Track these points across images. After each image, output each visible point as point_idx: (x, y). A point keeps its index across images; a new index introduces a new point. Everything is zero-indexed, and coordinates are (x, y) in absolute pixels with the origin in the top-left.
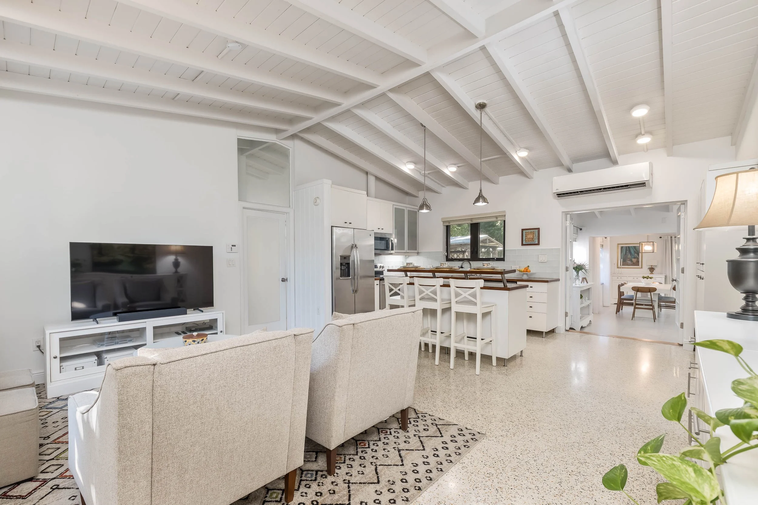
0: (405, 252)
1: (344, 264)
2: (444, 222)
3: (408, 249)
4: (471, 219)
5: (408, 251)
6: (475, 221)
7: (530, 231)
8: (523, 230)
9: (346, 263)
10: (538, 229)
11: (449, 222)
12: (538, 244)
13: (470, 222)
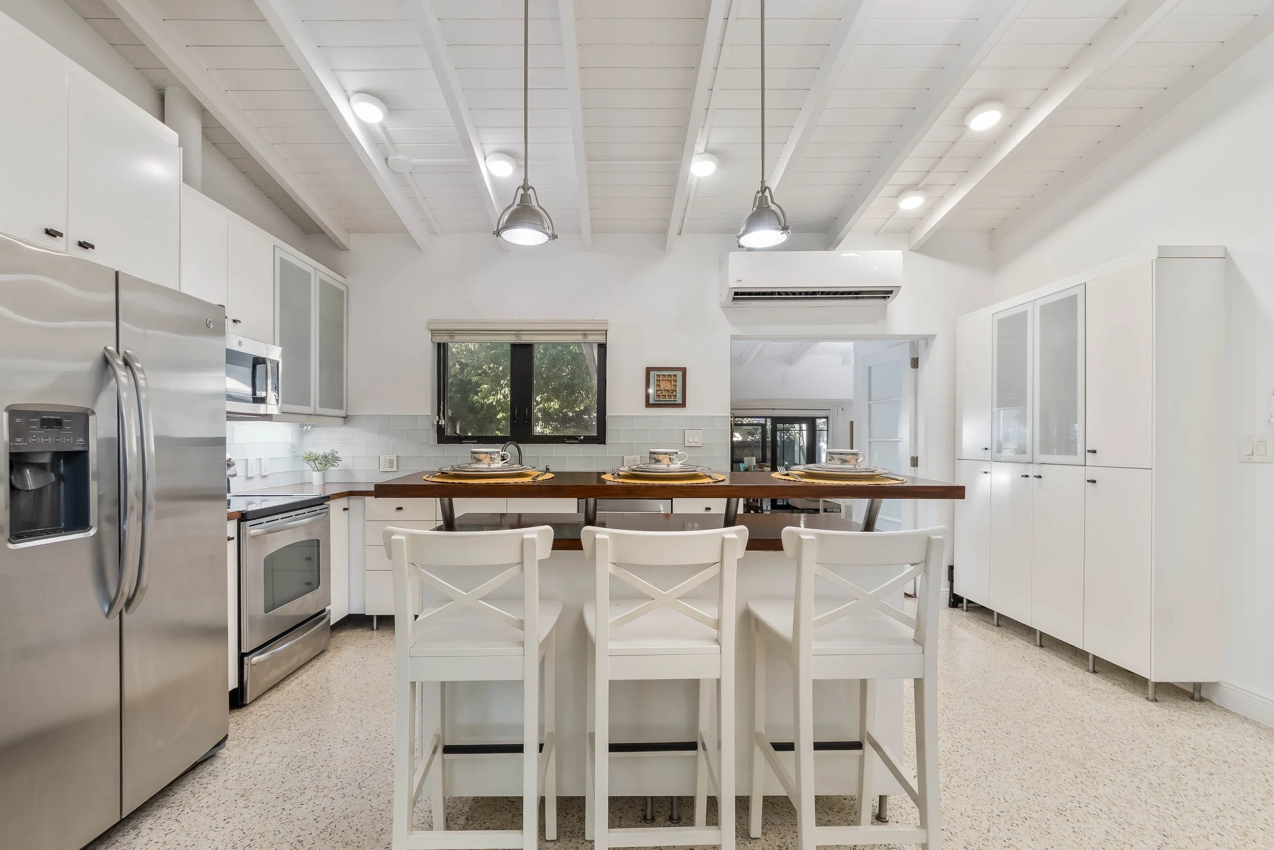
0: (312, 412)
1: (46, 459)
2: (433, 332)
3: (321, 406)
4: (518, 332)
5: (320, 411)
6: (525, 339)
7: (666, 373)
8: (649, 370)
9: (57, 455)
10: (684, 370)
11: (451, 333)
12: (683, 405)
13: (513, 339)
